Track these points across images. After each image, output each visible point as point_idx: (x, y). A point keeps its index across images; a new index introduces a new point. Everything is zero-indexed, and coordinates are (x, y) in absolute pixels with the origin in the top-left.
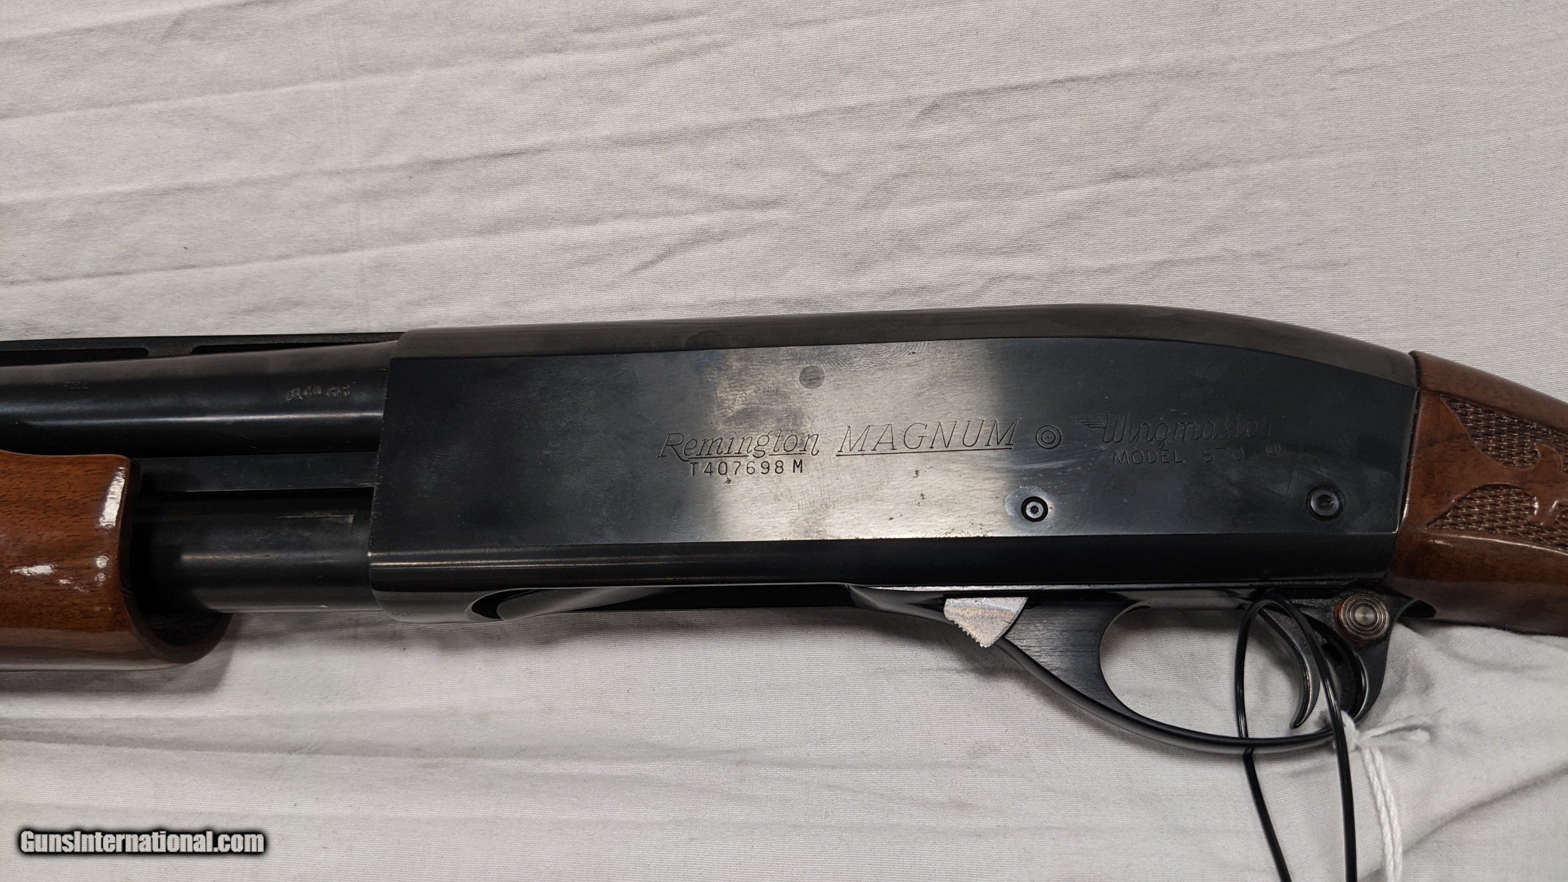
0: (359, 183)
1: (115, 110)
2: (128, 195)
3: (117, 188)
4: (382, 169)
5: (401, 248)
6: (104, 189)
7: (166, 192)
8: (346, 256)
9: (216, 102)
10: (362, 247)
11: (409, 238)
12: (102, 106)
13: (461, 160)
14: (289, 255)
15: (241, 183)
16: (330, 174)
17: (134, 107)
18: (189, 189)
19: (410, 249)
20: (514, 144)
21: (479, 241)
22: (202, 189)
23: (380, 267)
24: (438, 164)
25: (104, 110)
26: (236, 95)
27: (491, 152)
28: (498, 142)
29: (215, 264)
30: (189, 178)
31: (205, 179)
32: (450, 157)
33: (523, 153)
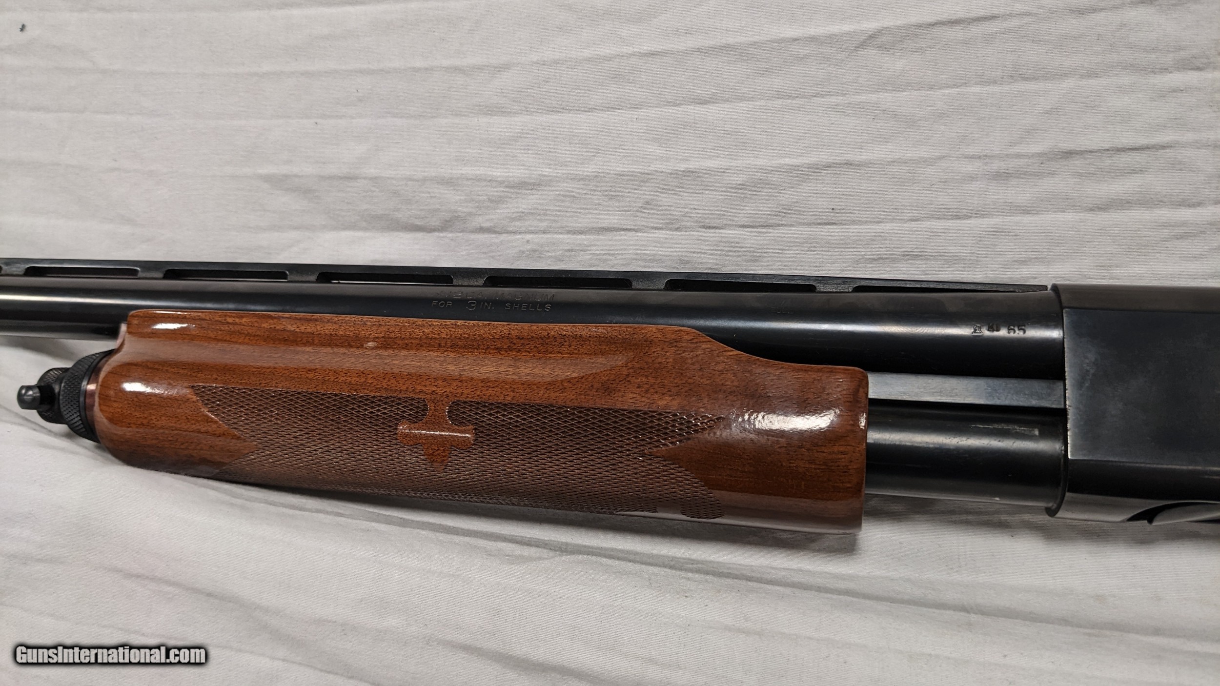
0: (996, 165)
1: (799, 101)
2: (797, 167)
3: (788, 161)
4: (1019, 156)
5: (1017, 218)
6: (776, 162)
7: (828, 166)
8: (969, 221)
9: (887, 99)
10: (983, 216)
11: (1025, 211)
12: (790, 97)
13: (1091, 152)
14: (919, 219)
15: (893, 162)
16: (972, 157)
17: (816, 99)
18: (848, 164)
19: (1026, 219)
20: (1142, 141)
21: (1089, 216)
22: (860, 165)
23: (997, 232)
24: (1069, 154)
25: (789, 101)
26: (905, 94)
27: (1120, 146)
28: (1127, 139)
29: (854, 223)
30: (849, 157)
31: (863, 157)
32: (1083, 148)
33: (1149, 148)
